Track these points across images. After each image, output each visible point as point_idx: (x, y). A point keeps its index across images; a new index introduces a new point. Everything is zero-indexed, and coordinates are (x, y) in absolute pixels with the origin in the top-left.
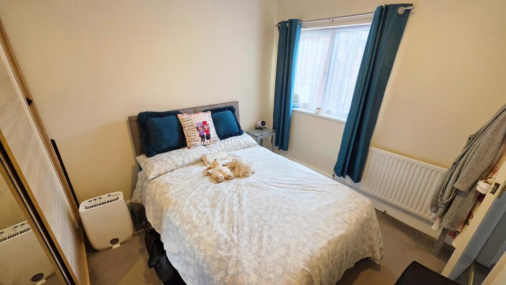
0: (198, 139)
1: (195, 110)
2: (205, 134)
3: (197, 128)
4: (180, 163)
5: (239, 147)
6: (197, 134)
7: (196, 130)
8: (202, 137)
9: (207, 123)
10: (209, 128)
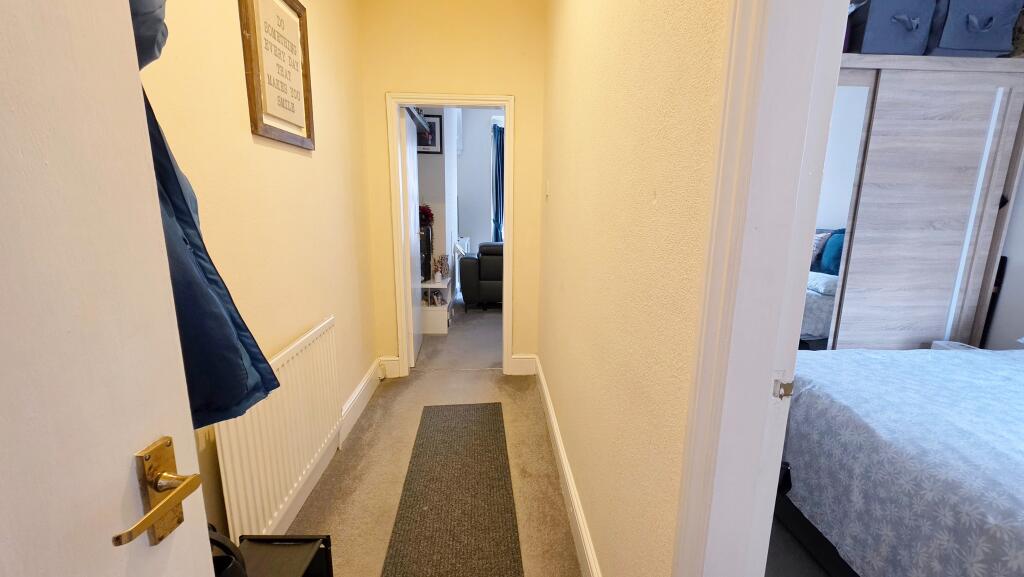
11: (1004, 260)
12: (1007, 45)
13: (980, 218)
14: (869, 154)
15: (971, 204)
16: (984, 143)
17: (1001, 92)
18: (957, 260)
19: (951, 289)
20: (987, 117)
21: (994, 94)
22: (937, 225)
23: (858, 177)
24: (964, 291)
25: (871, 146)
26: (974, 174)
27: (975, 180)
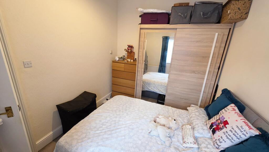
2: (215, 127)
3: (219, 119)
6: (214, 121)
7: (217, 119)
8: (211, 125)
9: (227, 126)
10: (221, 129)
11: (217, 85)
17: (217, 34)
21: (215, 35)
22: (196, 73)
26: (209, 59)
27: (208, 61)
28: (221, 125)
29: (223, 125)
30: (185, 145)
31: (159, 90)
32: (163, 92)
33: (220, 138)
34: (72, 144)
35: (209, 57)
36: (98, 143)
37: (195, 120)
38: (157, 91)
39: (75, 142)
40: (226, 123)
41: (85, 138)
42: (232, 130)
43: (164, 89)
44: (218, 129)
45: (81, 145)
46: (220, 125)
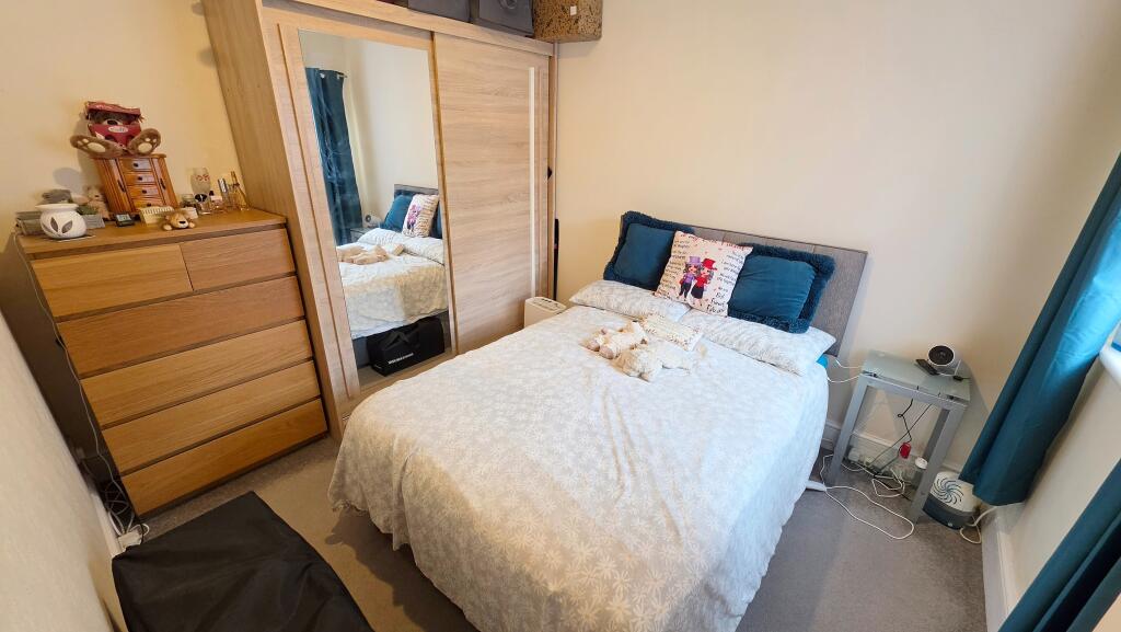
0: (673, 285)
1: (708, 234)
2: (694, 283)
3: (688, 266)
4: (613, 304)
5: (745, 349)
6: (681, 276)
7: (683, 268)
8: (685, 286)
9: (714, 266)
10: (710, 276)
11: (557, 221)
12: (528, 26)
13: (537, 187)
14: (443, 130)
15: (529, 177)
16: (528, 120)
17: (532, 71)
18: (529, 226)
19: (529, 253)
20: (527, 96)
21: (527, 73)
22: (512, 199)
23: (439, 156)
24: (538, 252)
25: (443, 122)
26: (528, 149)
27: (529, 155)
28: (705, 271)
29: (706, 269)
30: (690, 348)
31: (369, 318)
32: (388, 318)
33: (718, 291)
34: (682, 561)
35: (528, 143)
36: (685, 479)
37: (637, 304)
38: (363, 328)
39: (670, 551)
40: (709, 263)
41: (656, 519)
42: (727, 266)
43: (386, 304)
44: (702, 281)
45: (688, 529)
46: (702, 272)
